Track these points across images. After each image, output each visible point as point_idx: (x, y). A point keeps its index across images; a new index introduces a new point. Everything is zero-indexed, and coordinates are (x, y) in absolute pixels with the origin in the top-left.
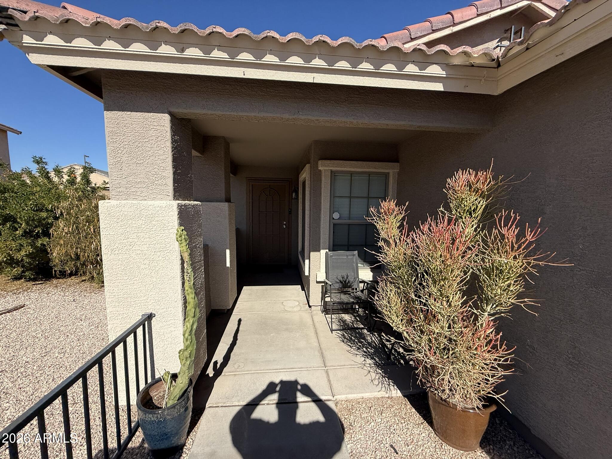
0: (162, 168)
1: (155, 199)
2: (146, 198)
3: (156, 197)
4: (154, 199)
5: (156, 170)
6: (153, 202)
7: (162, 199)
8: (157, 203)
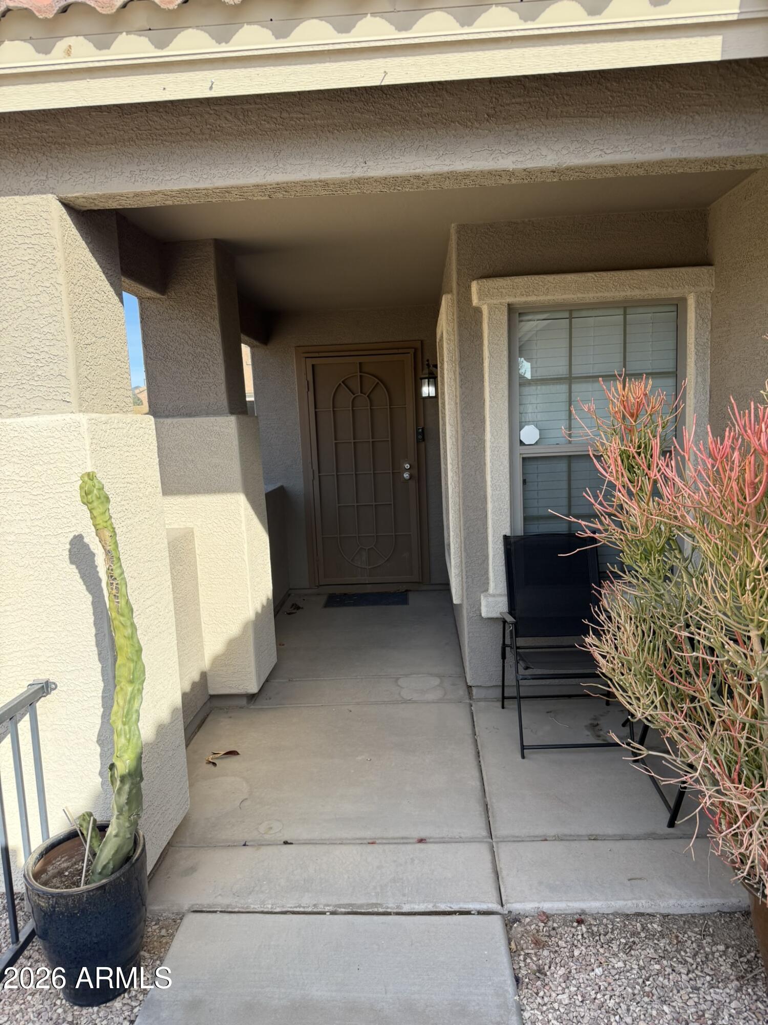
0: (49, 337)
1: (39, 411)
2: (19, 411)
3: (40, 407)
4: (37, 412)
5: (36, 342)
6: (35, 418)
7: (53, 411)
8: (43, 420)
